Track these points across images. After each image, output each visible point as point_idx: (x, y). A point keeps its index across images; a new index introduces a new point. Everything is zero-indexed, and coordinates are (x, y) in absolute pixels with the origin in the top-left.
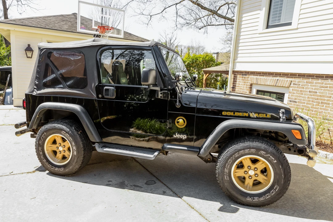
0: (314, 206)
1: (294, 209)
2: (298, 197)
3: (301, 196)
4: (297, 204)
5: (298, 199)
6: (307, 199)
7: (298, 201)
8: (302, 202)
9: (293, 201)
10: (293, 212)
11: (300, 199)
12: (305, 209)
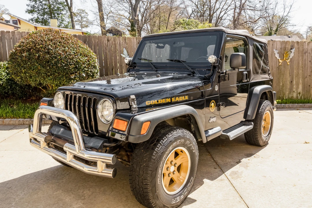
0: (29, 183)
1: (44, 174)
2: (46, 185)
3: (44, 187)
4: (43, 178)
5: (44, 183)
6: (37, 187)
7: (43, 181)
8: (40, 182)
9: (48, 180)
10: (43, 172)
11: (43, 184)
12: (35, 177)
